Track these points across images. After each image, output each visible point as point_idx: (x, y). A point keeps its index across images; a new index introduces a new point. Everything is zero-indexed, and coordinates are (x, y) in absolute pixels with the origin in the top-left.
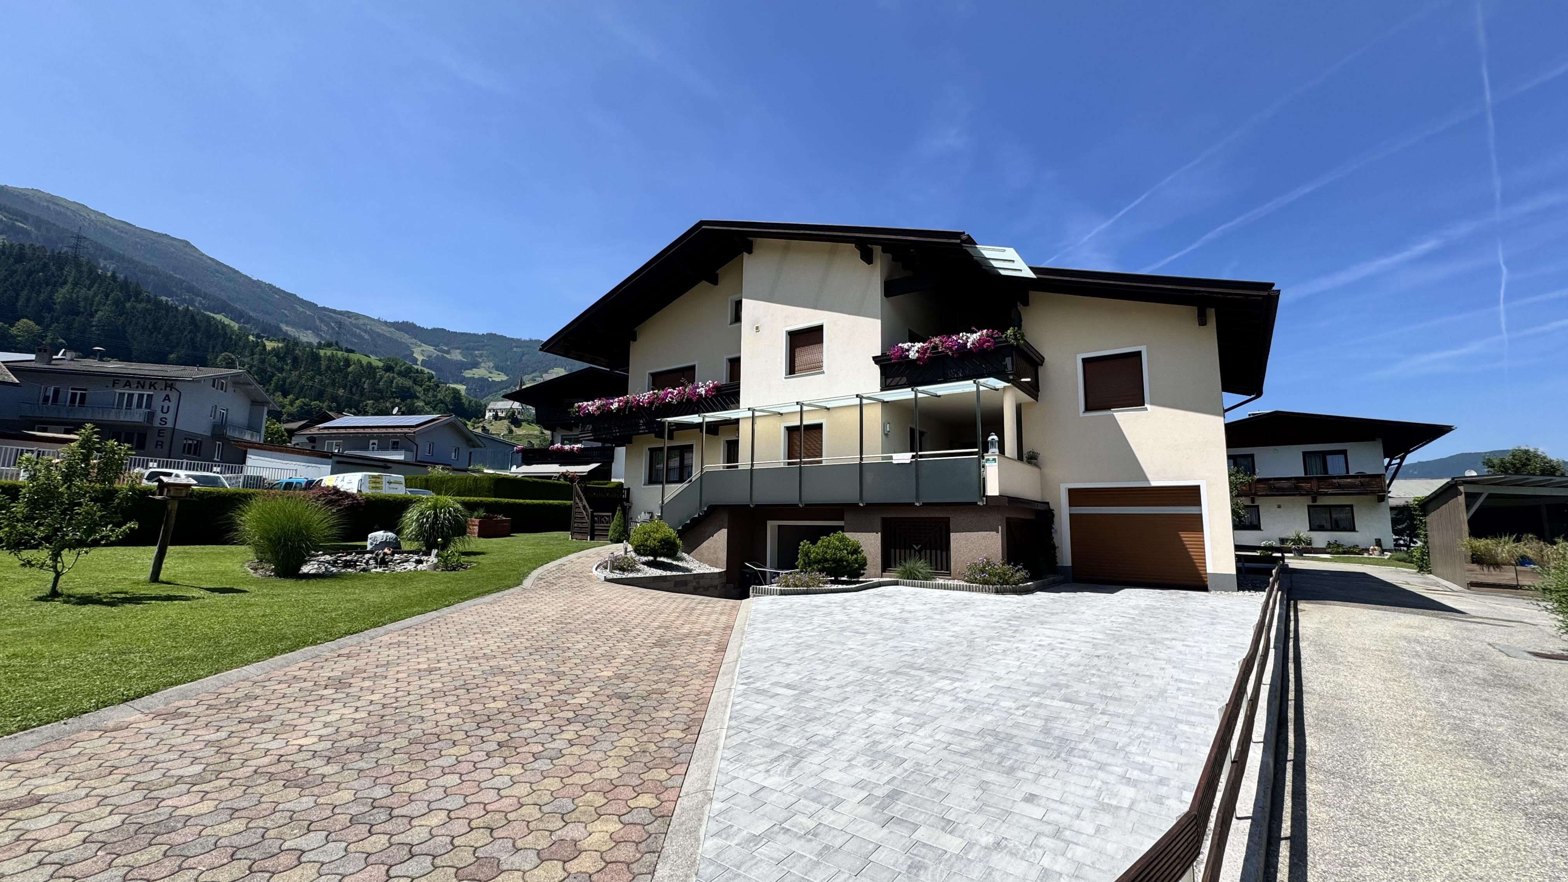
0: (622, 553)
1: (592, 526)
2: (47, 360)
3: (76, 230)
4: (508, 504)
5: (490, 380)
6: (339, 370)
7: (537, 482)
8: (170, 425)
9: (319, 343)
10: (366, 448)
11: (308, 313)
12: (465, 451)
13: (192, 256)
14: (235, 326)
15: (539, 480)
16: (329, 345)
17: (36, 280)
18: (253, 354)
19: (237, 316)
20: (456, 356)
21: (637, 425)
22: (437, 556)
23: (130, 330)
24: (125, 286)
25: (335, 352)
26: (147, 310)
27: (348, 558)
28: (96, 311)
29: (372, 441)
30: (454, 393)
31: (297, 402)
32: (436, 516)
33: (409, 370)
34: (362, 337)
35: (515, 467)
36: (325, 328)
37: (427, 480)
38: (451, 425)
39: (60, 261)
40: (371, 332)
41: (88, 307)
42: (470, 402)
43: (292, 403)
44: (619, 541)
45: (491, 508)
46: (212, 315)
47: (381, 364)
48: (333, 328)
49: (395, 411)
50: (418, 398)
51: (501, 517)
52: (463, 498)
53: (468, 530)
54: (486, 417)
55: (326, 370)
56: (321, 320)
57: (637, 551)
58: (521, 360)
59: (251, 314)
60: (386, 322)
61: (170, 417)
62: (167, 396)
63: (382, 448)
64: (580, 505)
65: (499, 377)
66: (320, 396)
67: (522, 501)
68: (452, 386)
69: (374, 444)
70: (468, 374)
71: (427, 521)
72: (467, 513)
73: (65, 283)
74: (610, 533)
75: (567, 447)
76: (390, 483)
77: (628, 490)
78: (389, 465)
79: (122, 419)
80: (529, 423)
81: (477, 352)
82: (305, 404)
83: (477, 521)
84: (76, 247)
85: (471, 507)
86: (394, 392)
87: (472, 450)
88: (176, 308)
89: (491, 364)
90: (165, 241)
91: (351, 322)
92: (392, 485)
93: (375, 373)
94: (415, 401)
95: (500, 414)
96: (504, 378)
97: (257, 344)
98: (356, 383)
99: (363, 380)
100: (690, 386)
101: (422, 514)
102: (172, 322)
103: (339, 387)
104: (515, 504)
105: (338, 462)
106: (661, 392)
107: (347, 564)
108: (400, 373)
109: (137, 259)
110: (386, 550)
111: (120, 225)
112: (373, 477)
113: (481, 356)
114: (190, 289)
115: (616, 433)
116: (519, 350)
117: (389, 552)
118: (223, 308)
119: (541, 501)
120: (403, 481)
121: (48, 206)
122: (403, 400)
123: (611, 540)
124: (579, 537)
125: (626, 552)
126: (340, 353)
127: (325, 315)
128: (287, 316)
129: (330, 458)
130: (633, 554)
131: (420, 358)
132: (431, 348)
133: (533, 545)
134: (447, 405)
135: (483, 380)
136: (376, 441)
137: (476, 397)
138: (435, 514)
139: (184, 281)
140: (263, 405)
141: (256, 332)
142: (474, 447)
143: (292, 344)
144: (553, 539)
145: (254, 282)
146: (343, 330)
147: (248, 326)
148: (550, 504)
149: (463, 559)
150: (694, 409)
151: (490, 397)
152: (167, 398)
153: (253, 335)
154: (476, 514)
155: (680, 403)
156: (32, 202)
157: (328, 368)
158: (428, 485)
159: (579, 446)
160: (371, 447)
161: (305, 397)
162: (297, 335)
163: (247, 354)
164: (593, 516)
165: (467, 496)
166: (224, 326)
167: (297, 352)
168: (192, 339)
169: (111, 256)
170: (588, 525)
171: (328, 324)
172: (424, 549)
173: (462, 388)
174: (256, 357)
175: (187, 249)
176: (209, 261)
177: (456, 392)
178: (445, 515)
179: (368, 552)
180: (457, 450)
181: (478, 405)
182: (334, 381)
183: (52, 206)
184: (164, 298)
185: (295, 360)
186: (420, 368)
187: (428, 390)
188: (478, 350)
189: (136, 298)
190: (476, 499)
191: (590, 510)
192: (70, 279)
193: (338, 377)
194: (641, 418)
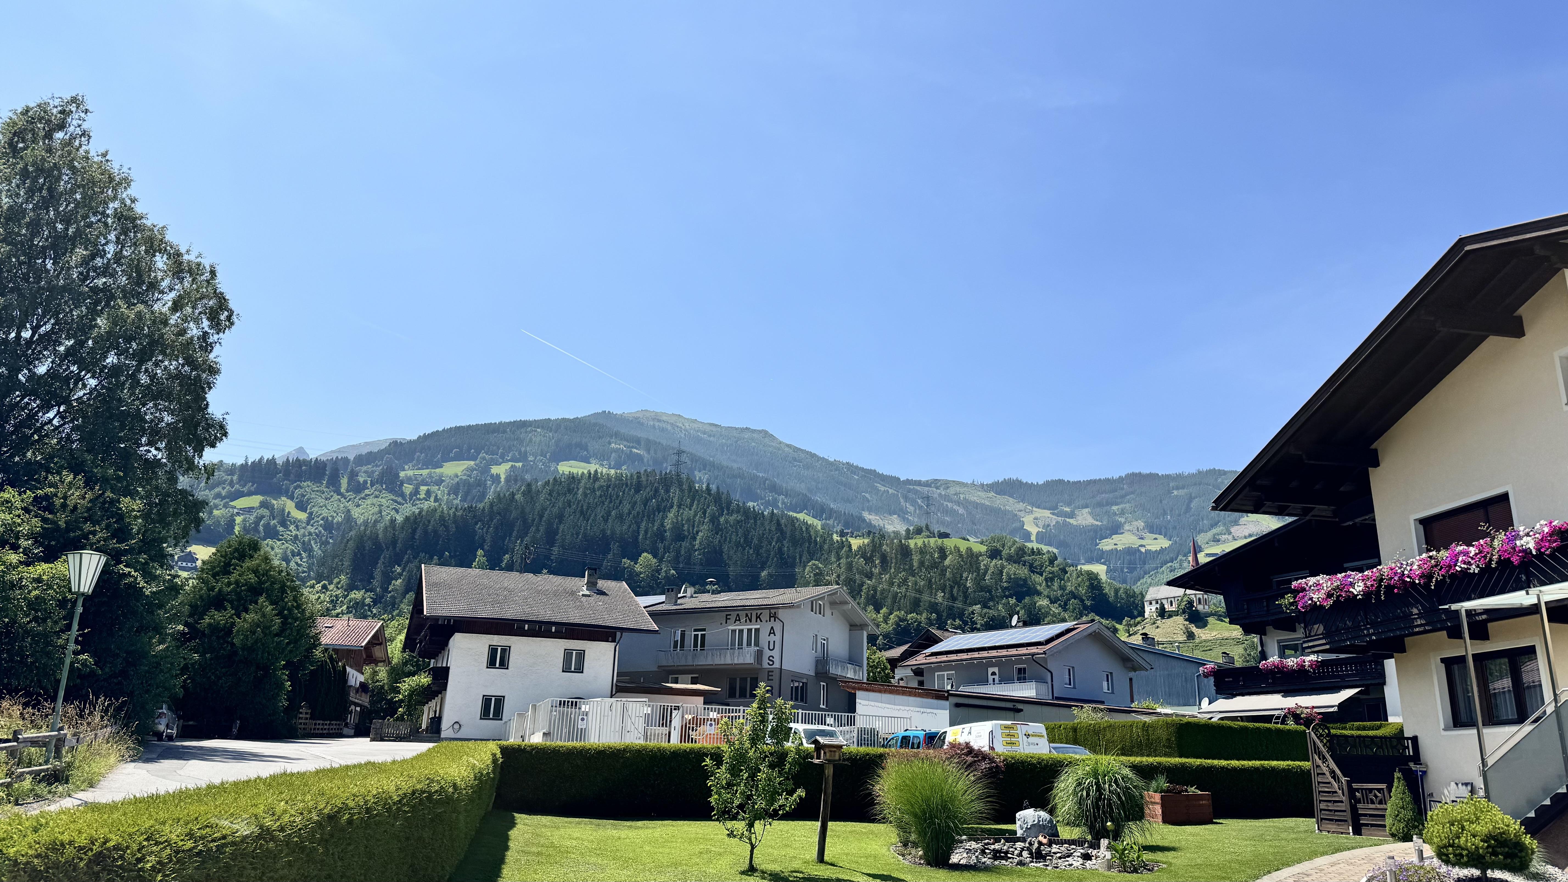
0: (1415, 859)
1: (1354, 810)
2: (674, 601)
3: (675, 445)
4: (1202, 769)
5: (1143, 550)
6: (934, 565)
7: (1246, 729)
8: (777, 665)
9: (908, 531)
10: (984, 681)
11: (891, 491)
12: (1121, 677)
13: (770, 446)
14: (818, 524)
15: (1250, 725)
16: (919, 531)
17: (651, 508)
18: (839, 559)
19: (820, 511)
20: (1085, 518)
21: (1408, 616)
22: (1109, 848)
23: (725, 548)
24: (718, 498)
25: (926, 540)
26: (738, 522)
27: (997, 846)
28: (697, 533)
29: (990, 670)
30: (1090, 579)
31: (892, 616)
32: (1099, 788)
33: (1022, 551)
34: (953, 513)
35: (1205, 701)
36: (911, 508)
37: (1075, 730)
38: (1096, 637)
39: (667, 482)
40: (966, 504)
41: (691, 529)
42: (1117, 591)
43: (886, 620)
44: (1407, 838)
45: (1176, 775)
46: (795, 515)
47: (983, 549)
48: (921, 507)
49: (1014, 620)
50: (1039, 593)
51: (1193, 790)
52: (1132, 759)
53: (1147, 811)
54: (1146, 615)
55: (919, 568)
56: (906, 498)
57: (1441, 855)
58: (1188, 508)
59: (832, 506)
60: (982, 485)
61: (776, 654)
62: (772, 628)
63: (1005, 679)
64: (1325, 769)
65: (1157, 543)
66: (915, 606)
67: (1223, 763)
68: (1086, 567)
69: (993, 674)
70: (1106, 545)
71: (1088, 795)
72: (1141, 783)
73: (672, 507)
74: (1388, 821)
75: (1291, 662)
76: (1028, 736)
77: (1415, 739)
78: (1020, 706)
79: (736, 662)
80: (1220, 618)
81: (1115, 508)
82: (901, 620)
83: (1157, 797)
84: (678, 464)
85: (1146, 773)
86: (1006, 588)
87: (1132, 674)
88: (763, 513)
89: (1141, 524)
90: (747, 435)
91: (940, 494)
92: (1031, 739)
93: (978, 563)
94: (1036, 598)
95: (1167, 607)
96: (1163, 543)
97: (842, 545)
98: (958, 582)
99: (965, 575)
100: (1502, 536)
101: (1079, 784)
102: (761, 532)
103: (937, 591)
104: (1211, 768)
105: (958, 705)
106: (1444, 554)
107: (997, 855)
108: (1010, 559)
109: (725, 463)
110: (1041, 838)
111: (708, 428)
112: (1006, 727)
113: (1122, 513)
114: (774, 488)
115: (1370, 635)
116: (1181, 492)
117: (1045, 841)
118: (805, 505)
119: (1257, 763)
120: (1044, 733)
121: (654, 425)
122: (1019, 600)
123: (1393, 835)
124: (1333, 827)
125: (1421, 857)
126: (932, 540)
127: (909, 491)
128: (868, 501)
129: (947, 699)
130: (1436, 862)
131: (1033, 530)
132: (1047, 513)
133: (1252, 839)
134: (1082, 601)
135: (1131, 552)
136: (996, 670)
137: (1124, 581)
138: (1097, 784)
139: (766, 479)
140: (862, 629)
141: (839, 528)
142: (1134, 669)
143: (878, 536)
144: (1286, 830)
145: (831, 464)
146: (933, 508)
147: (831, 522)
148: (1273, 769)
149: (1147, 856)
150: (1518, 579)
151: (1147, 579)
152: (772, 632)
153: (837, 533)
154: (1154, 784)
155: (1486, 570)
156: (642, 424)
157: (922, 563)
158: (1076, 736)
159: (1313, 657)
160: (991, 678)
161: (899, 609)
162: (881, 523)
163: (833, 559)
164: (1352, 792)
165: (1137, 755)
166: (808, 527)
167: (884, 547)
168: (780, 549)
169: (705, 465)
170: (1345, 806)
171: (914, 503)
172: (1089, 838)
173: (1099, 569)
174: (843, 561)
175: (766, 440)
176: (787, 449)
177: (1093, 577)
178: (1110, 785)
179: (1019, 840)
180: (1109, 677)
181: (1130, 595)
182: (930, 581)
183: (657, 424)
184: (750, 504)
185: (884, 559)
186: (1034, 545)
187: (1052, 580)
188: (1117, 504)
189: (728, 509)
190: (1151, 760)
191: (1344, 780)
192: (675, 502)
193: (934, 574)
194: (1413, 606)
